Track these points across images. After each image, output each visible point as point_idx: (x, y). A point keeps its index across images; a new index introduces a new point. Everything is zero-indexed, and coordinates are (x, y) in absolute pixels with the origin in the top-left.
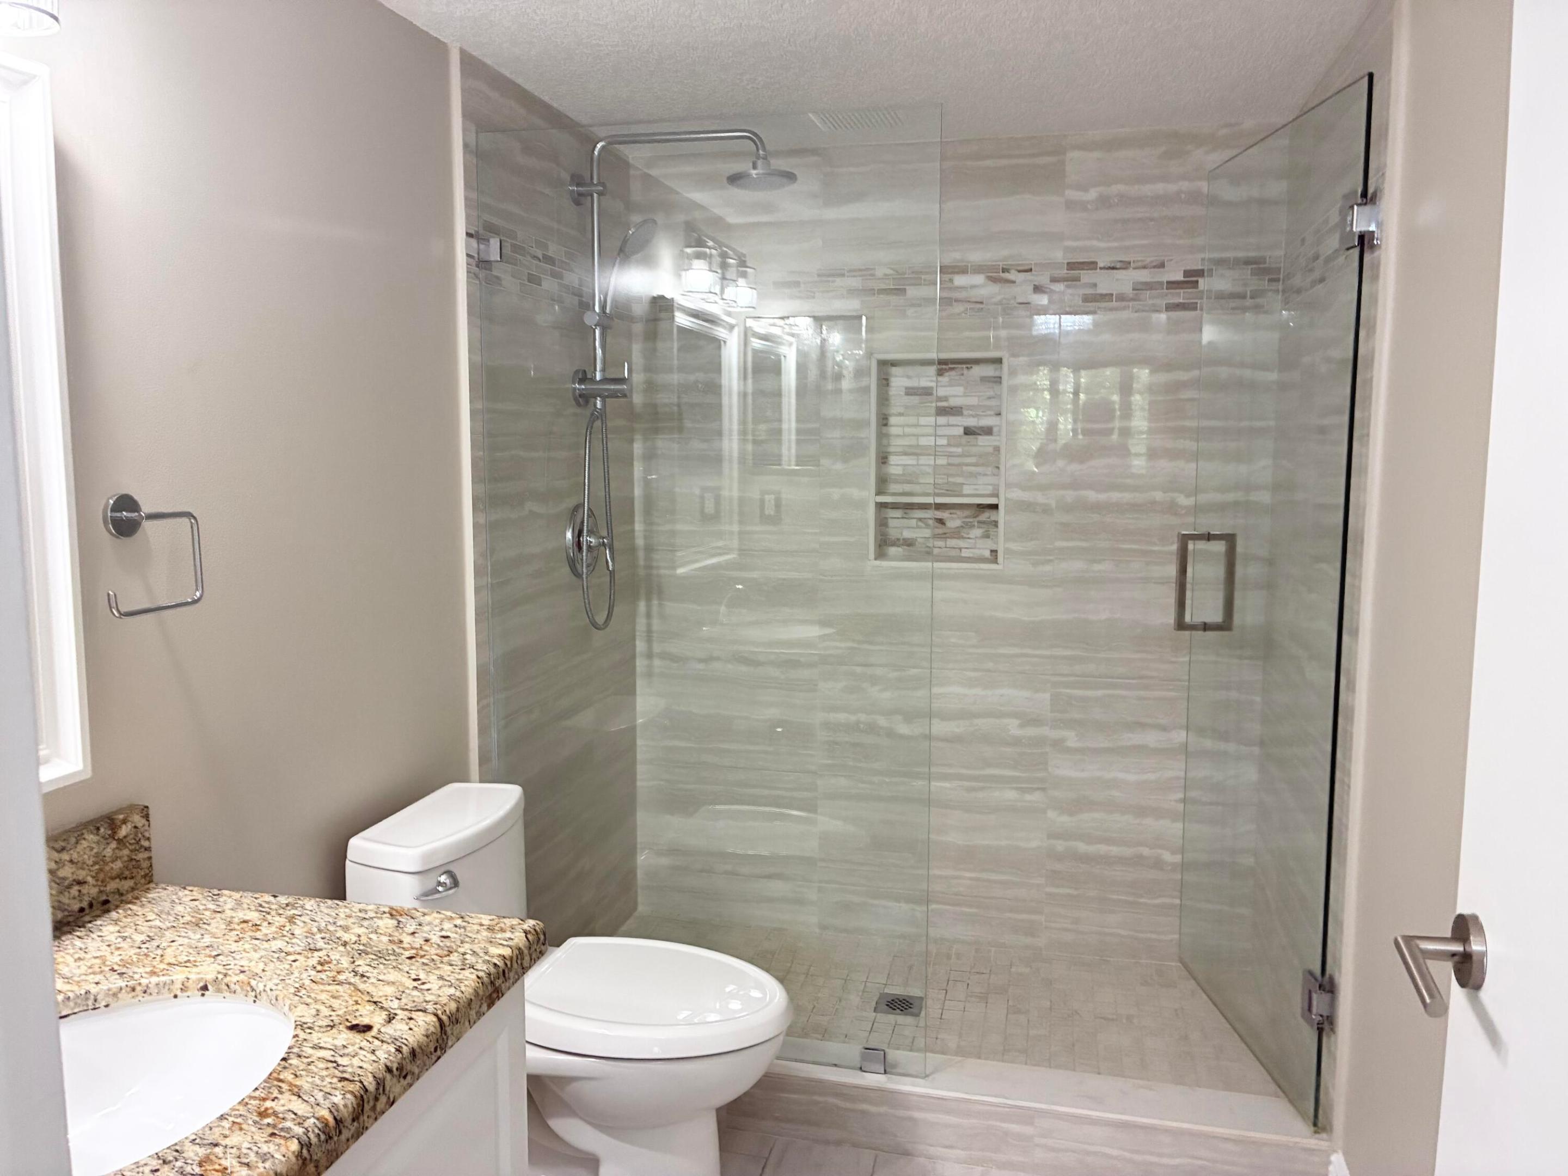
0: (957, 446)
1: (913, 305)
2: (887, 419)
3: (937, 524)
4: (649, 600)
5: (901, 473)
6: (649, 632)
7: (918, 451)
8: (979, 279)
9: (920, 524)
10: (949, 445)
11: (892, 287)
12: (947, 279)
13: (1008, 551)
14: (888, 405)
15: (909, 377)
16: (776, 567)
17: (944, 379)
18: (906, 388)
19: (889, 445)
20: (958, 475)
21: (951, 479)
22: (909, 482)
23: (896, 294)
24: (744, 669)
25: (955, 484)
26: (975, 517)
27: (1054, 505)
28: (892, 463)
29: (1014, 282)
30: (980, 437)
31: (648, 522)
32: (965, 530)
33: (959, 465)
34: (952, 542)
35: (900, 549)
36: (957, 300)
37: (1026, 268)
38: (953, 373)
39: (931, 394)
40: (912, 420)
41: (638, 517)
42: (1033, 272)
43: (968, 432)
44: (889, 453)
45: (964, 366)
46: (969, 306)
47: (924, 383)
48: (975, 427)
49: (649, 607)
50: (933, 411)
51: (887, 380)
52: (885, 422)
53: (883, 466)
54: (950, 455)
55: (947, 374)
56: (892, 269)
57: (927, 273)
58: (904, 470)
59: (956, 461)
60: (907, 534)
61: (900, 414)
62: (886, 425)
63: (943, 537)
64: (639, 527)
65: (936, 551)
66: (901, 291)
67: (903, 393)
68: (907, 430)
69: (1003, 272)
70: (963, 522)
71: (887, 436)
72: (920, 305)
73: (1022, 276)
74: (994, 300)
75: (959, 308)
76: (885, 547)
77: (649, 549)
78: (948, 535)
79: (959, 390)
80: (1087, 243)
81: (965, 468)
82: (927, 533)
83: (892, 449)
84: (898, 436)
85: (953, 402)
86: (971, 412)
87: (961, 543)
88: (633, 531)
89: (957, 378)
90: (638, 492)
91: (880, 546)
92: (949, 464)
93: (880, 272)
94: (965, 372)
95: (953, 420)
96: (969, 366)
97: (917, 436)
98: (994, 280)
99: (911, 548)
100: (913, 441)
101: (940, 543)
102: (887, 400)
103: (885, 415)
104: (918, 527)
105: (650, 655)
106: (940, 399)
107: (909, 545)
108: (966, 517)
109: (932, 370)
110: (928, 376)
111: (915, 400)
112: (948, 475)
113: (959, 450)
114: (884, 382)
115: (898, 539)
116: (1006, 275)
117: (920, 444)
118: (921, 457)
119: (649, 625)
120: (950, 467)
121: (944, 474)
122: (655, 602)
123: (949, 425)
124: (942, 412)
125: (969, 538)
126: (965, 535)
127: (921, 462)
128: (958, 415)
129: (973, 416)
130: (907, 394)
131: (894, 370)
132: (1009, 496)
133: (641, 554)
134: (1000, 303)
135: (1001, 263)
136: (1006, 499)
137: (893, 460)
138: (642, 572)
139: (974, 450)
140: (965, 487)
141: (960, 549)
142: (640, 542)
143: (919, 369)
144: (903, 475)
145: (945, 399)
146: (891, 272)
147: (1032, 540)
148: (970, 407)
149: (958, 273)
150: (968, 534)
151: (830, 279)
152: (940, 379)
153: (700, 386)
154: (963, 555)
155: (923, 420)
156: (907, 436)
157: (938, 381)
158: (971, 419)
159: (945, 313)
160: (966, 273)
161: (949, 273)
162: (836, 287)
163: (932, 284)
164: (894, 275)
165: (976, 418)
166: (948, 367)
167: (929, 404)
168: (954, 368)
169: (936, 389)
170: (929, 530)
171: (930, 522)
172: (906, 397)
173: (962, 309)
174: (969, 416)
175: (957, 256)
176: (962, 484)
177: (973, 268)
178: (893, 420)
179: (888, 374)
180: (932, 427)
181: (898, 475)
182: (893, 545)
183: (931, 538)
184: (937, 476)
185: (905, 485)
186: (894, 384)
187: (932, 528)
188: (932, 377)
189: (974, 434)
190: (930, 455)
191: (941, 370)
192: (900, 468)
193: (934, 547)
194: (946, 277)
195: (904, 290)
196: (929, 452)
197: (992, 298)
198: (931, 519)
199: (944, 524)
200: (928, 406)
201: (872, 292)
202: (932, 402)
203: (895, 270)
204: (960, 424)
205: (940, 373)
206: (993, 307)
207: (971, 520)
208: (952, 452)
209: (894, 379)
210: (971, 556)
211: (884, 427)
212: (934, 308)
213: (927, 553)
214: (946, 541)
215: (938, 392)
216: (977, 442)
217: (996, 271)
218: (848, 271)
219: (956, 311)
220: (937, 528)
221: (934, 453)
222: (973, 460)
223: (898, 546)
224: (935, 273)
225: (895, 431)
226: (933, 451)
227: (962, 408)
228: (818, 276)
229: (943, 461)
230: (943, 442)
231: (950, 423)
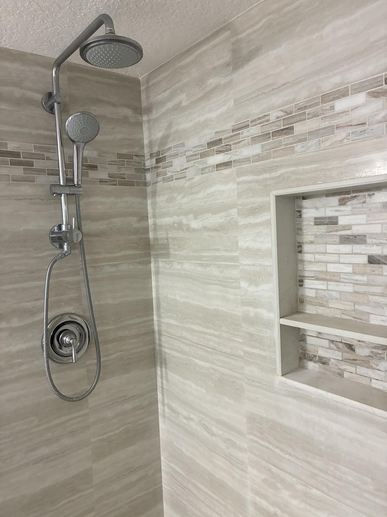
0: (363, 274)
1: (300, 141)
2: (300, 246)
3: (346, 349)
4: (161, 367)
5: (314, 296)
6: (162, 388)
7: (328, 277)
8: (361, 98)
9: (332, 346)
10: (354, 273)
11: (283, 128)
12: (328, 108)
14: (301, 235)
15: (316, 208)
16: (219, 364)
17: (347, 208)
18: (315, 218)
19: (303, 270)
20: (363, 304)
21: (356, 307)
22: (322, 305)
23: (286, 134)
25: (361, 312)
28: (306, 286)
30: (384, 266)
31: (159, 316)
33: (365, 293)
34: (362, 370)
36: (338, 127)
38: (355, 201)
39: (336, 223)
40: (320, 248)
41: (155, 312)
43: (372, 260)
44: (303, 277)
45: (366, 193)
46: (350, 130)
47: (329, 213)
48: (379, 256)
49: (161, 371)
50: (338, 240)
51: (300, 212)
52: (299, 249)
53: (300, 287)
54: (356, 283)
55: (349, 203)
56: (282, 111)
57: (310, 106)
58: (316, 293)
60: (322, 353)
61: (312, 243)
62: (300, 252)
63: (353, 362)
64: (155, 318)
65: (346, 375)
66: (289, 130)
67: (312, 223)
68: (318, 257)
70: (372, 352)
71: (302, 261)
72: (305, 140)
75: (341, 135)
76: (305, 360)
77: (160, 334)
78: (358, 362)
79: (362, 218)
81: (371, 297)
82: (338, 355)
83: (306, 274)
84: (310, 262)
85: (356, 230)
86: (374, 241)
87: (369, 372)
88: (153, 320)
89: (360, 206)
90: (154, 295)
91: (300, 358)
92: (355, 292)
93: (272, 118)
94: (368, 199)
95: (358, 248)
96: (371, 193)
97: (326, 263)
99: (325, 366)
100: (323, 268)
102: (300, 229)
103: (299, 243)
104: (330, 348)
105: (163, 404)
106: (344, 228)
107: (324, 363)
109: (335, 200)
110: (332, 206)
111: (323, 229)
112: (355, 303)
113: (365, 278)
114: (298, 214)
115: (315, 356)
117: (329, 270)
118: (329, 283)
119: (162, 383)
120: (356, 295)
121: (351, 302)
122: (164, 369)
123: (353, 254)
124: (345, 240)
125: (379, 370)
126: (374, 366)
127: (330, 287)
128: (362, 244)
129: (377, 245)
130: (316, 224)
131: (306, 203)
133: (157, 336)
137: (308, 283)
138: (158, 348)
139: (379, 279)
140: (372, 317)
141: (371, 379)
142: (156, 328)
143: (325, 200)
145: (349, 227)
146: (282, 114)
148: (373, 235)
149: (338, 98)
150: (378, 365)
151: (240, 132)
152: (342, 208)
153: (176, 225)
154: (373, 385)
155: (331, 248)
156: (318, 262)
157: (341, 211)
158: (375, 247)
159: (327, 144)
160: (348, 95)
161: (331, 101)
162: (244, 137)
163: (315, 116)
164: (283, 116)
165: (381, 247)
166: (349, 196)
167: (335, 233)
168: (355, 197)
169: (340, 218)
170: (341, 354)
171: (340, 345)
172: (316, 227)
173: (344, 135)
174: (373, 244)
175: (337, 80)
176: (369, 313)
177: (355, 87)
178: (306, 248)
179: (301, 207)
180: (338, 255)
181: (312, 298)
182: (311, 360)
183: (342, 360)
184: (344, 302)
185: (318, 307)
186: (304, 216)
187: (343, 352)
188: (336, 206)
189: (379, 264)
190: (338, 281)
191: (343, 199)
192: (314, 291)
193: (345, 370)
194: (327, 106)
195: (292, 128)
196: (337, 278)
197: (376, 115)
198: (341, 342)
199: (354, 350)
200: (334, 235)
201: (268, 136)
202: (337, 231)
203: (284, 112)
204: (364, 253)
205: (342, 203)
206: (376, 126)
207: (380, 352)
208: (357, 280)
209: (304, 211)
210: (381, 388)
211: (299, 254)
212: (318, 139)
213: (340, 374)
214: (356, 367)
215: (342, 221)
216: (382, 271)
217: (379, 84)
218: (251, 122)
219: (339, 138)
220: (347, 352)
221: (342, 280)
222: (379, 290)
223: (315, 362)
224: (317, 104)
225: (307, 257)
226: (340, 278)
227: (366, 236)
228: (233, 131)
229: (349, 288)
230: (349, 269)
231: (354, 252)
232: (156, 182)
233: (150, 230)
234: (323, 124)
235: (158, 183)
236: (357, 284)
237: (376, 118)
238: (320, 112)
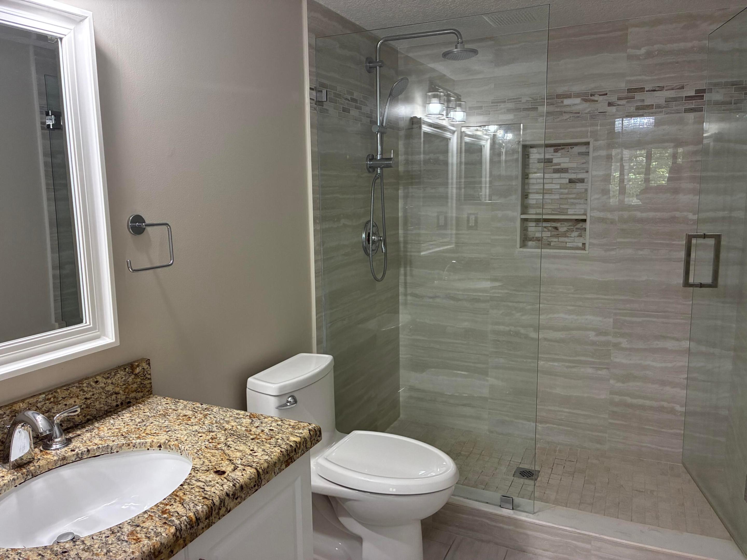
0: (565, 189)
1: (541, 116)
2: (527, 175)
3: (553, 230)
4: (405, 267)
5: (535, 203)
6: (405, 283)
7: (545, 192)
8: (578, 100)
9: (545, 229)
10: (561, 188)
11: (530, 107)
12: (560, 101)
13: (590, 244)
14: (529, 168)
15: (539, 153)
16: (468, 252)
17: (559, 154)
18: (538, 159)
19: (529, 189)
20: (566, 204)
21: (561, 206)
22: (540, 208)
23: (532, 111)
24: (452, 302)
25: (563, 209)
26: (574, 226)
27: (617, 220)
28: (530, 198)
29: (597, 101)
30: (577, 184)
31: (406, 229)
32: (569, 233)
33: (566, 199)
34: (561, 239)
35: (534, 243)
36: (565, 113)
37: (604, 93)
38: (563, 151)
39: (552, 162)
40: (541, 175)
41: (401, 227)
42: (608, 95)
43: (571, 181)
44: (528, 192)
45: (570, 147)
46: (572, 115)
47: (548, 156)
48: (575, 179)
49: (405, 271)
50: (552, 171)
52: (527, 177)
53: (526, 199)
55: (560, 151)
56: (530, 97)
57: (549, 99)
58: (537, 201)
59: (565, 196)
60: (538, 235)
61: (535, 173)
62: (527, 178)
63: (557, 236)
64: (401, 232)
65: (553, 244)
66: (535, 109)
67: (536, 162)
68: (538, 181)
69: (591, 96)
70: (568, 229)
71: (528, 184)
73: (601, 98)
74: (586, 111)
75: (566, 116)
76: (526, 242)
77: (406, 242)
78: (559, 235)
79: (567, 160)
80: (639, 78)
81: (569, 200)
82: (548, 234)
83: (530, 191)
84: (533, 184)
85: (563, 166)
86: (573, 171)
87: (566, 239)
88: (398, 233)
89: (566, 153)
90: (400, 214)
91: (523, 241)
92: (561, 199)
93: (524, 100)
94: (570, 150)
95: (563, 175)
96: (572, 147)
97: (544, 184)
98: (586, 101)
100: (542, 187)
101: (555, 240)
102: (528, 165)
103: (526, 173)
104: (544, 231)
105: (406, 295)
106: (556, 164)
107: (539, 241)
108: (569, 226)
109: (552, 149)
110: (550, 153)
111: (543, 165)
112: (560, 204)
113: (566, 191)
114: (527, 156)
115: (533, 238)
116: (593, 98)
118: (545, 195)
119: (405, 280)
121: (558, 204)
122: (408, 269)
123: (560, 178)
124: (557, 171)
125: (571, 237)
126: (569, 236)
127: (545, 197)
128: (566, 173)
129: (574, 173)
130: (538, 162)
131: (532, 150)
132: (592, 215)
133: (402, 245)
134: (589, 113)
135: (590, 91)
136: (591, 216)
137: (531, 196)
138: (402, 254)
139: (575, 191)
140: (569, 210)
141: (566, 243)
142: (401, 239)
143: (545, 149)
144: (536, 204)
145: (559, 164)
146: (531, 99)
147: (604, 238)
148: (572, 168)
149: (566, 98)
150: (570, 235)
151: (498, 104)
152: (555, 154)
153: (432, 160)
154: (568, 246)
155: (548, 176)
156: (538, 184)
157: (555, 155)
158: (573, 174)
159: (558, 120)
160: (571, 97)
161: (561, 98)
162: (501, 108)
163: (552, 104)
164: (532, 101)
165: (575, 174)
166: (560, 148)
167: (550, 167)
168: (564, 148)
169: (554, 159)
170: (550, 233)
171: (550, 228)
172: (538, 164)
173: (568, 117)
174: (572, 173)
175: (566, 89)
176: (568, 209)
177: (575, 95)
178: (531, 176)
179: (529, 152)
180: (551, 179)
181: (533, 204)
182: (530, 241)
183: (550, 236)
184: (554, 205)
185: (537, 209)
186: (531, 157)
187: (551, 231)
188: (552, 153)
189: (574, 183)
190: (550, 194)
191: (557, 149)
192: (535, 200)
193: (552, 241)
194: (559, 100)
195: (537, 108)
196: (550, 192)
197: (585, 110)
198: (551, 227)
199: (558, 229)
200: (550, 168)
201: (520, 110)
202: (552, 166)
203: (532, 98)
204: (567, 177)
205: (556, 151)
206: (585, 115)
207: (572, 227)
208: (562, 192)
209: (531, 155)
210: (572, 246)
211: (526, 180)
212: (553, 117)
213: (548, 244)
214: (558, 238)
215: (555, 161)
216: (576, 187)
217: (587, 96)
218: (508, 100)
219: (565, 118)
220: (554, 231)
221: (553, 193)
222: (573, 196)
223: (533, 241)
224: (553, 98)
225: (531, 181)
226: (552, 191)
227: (568, 169)
228: (492, 103)
229: (557, 197)
230: (558, 187)
231: (561, 177)
232: (412, 128)
233: (399, 164)
234: (556, 109)
235: (414, 129)
236: (562, 194)
237: (585, 111)
238: (555, 103)
